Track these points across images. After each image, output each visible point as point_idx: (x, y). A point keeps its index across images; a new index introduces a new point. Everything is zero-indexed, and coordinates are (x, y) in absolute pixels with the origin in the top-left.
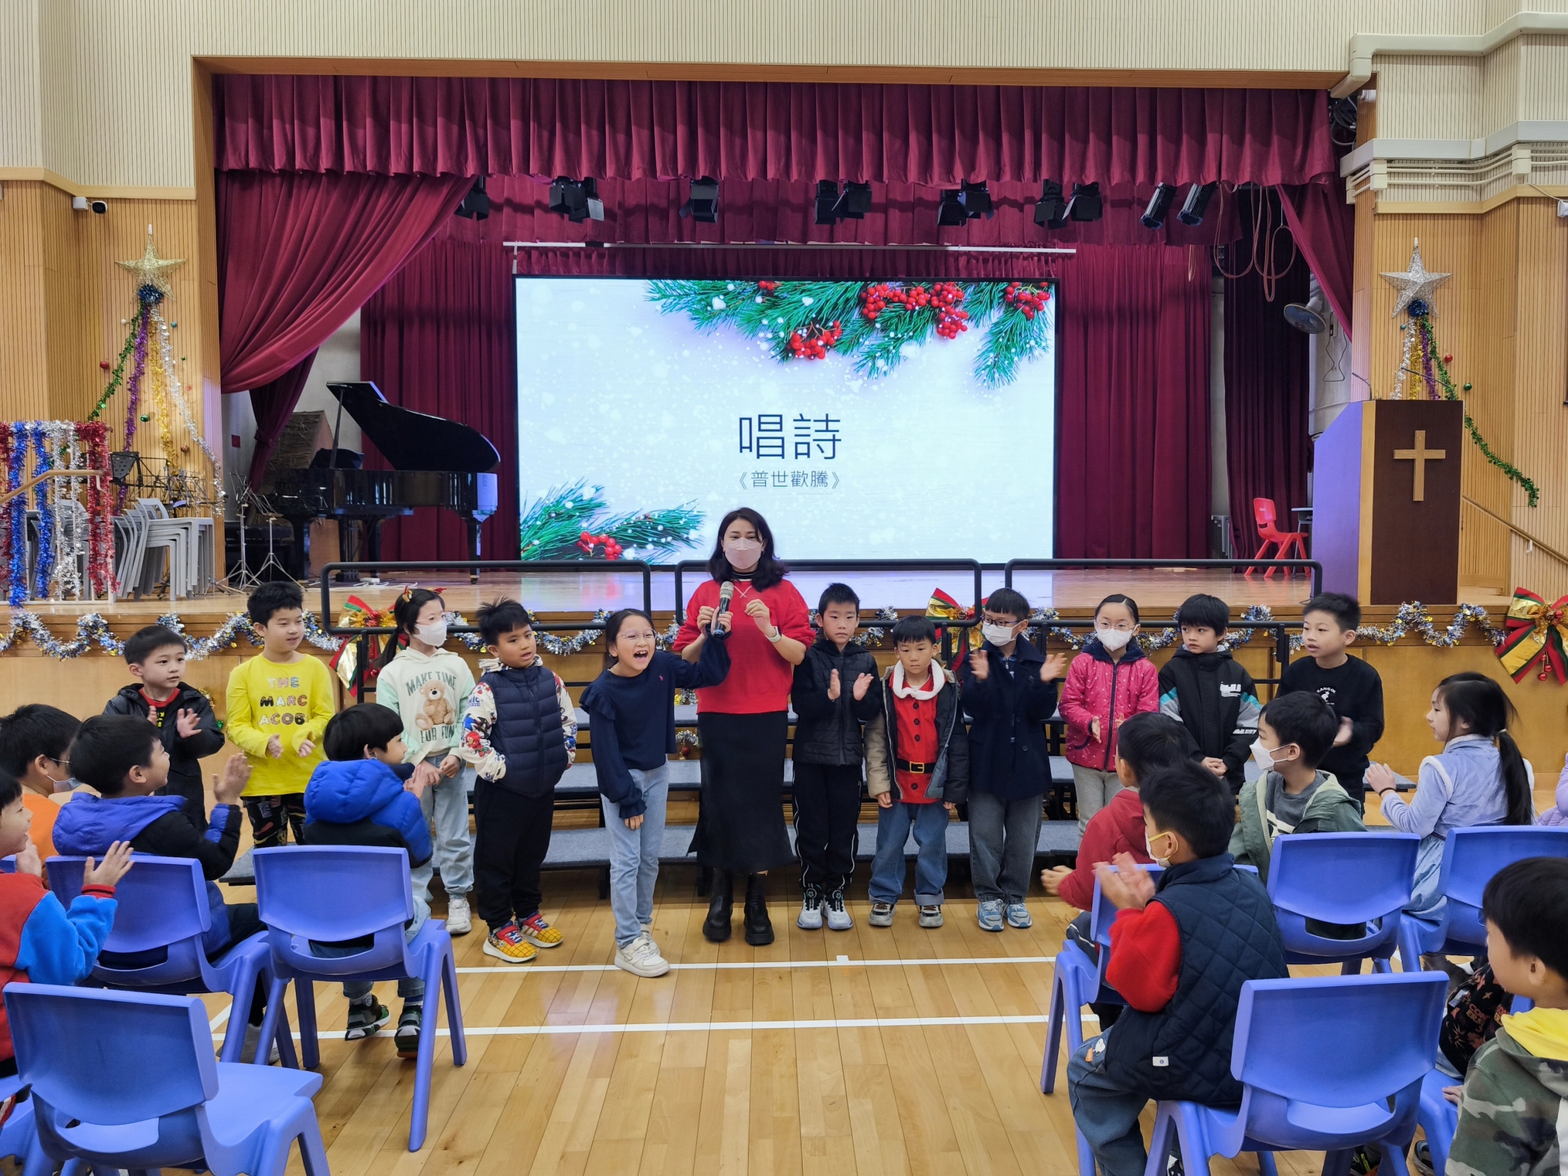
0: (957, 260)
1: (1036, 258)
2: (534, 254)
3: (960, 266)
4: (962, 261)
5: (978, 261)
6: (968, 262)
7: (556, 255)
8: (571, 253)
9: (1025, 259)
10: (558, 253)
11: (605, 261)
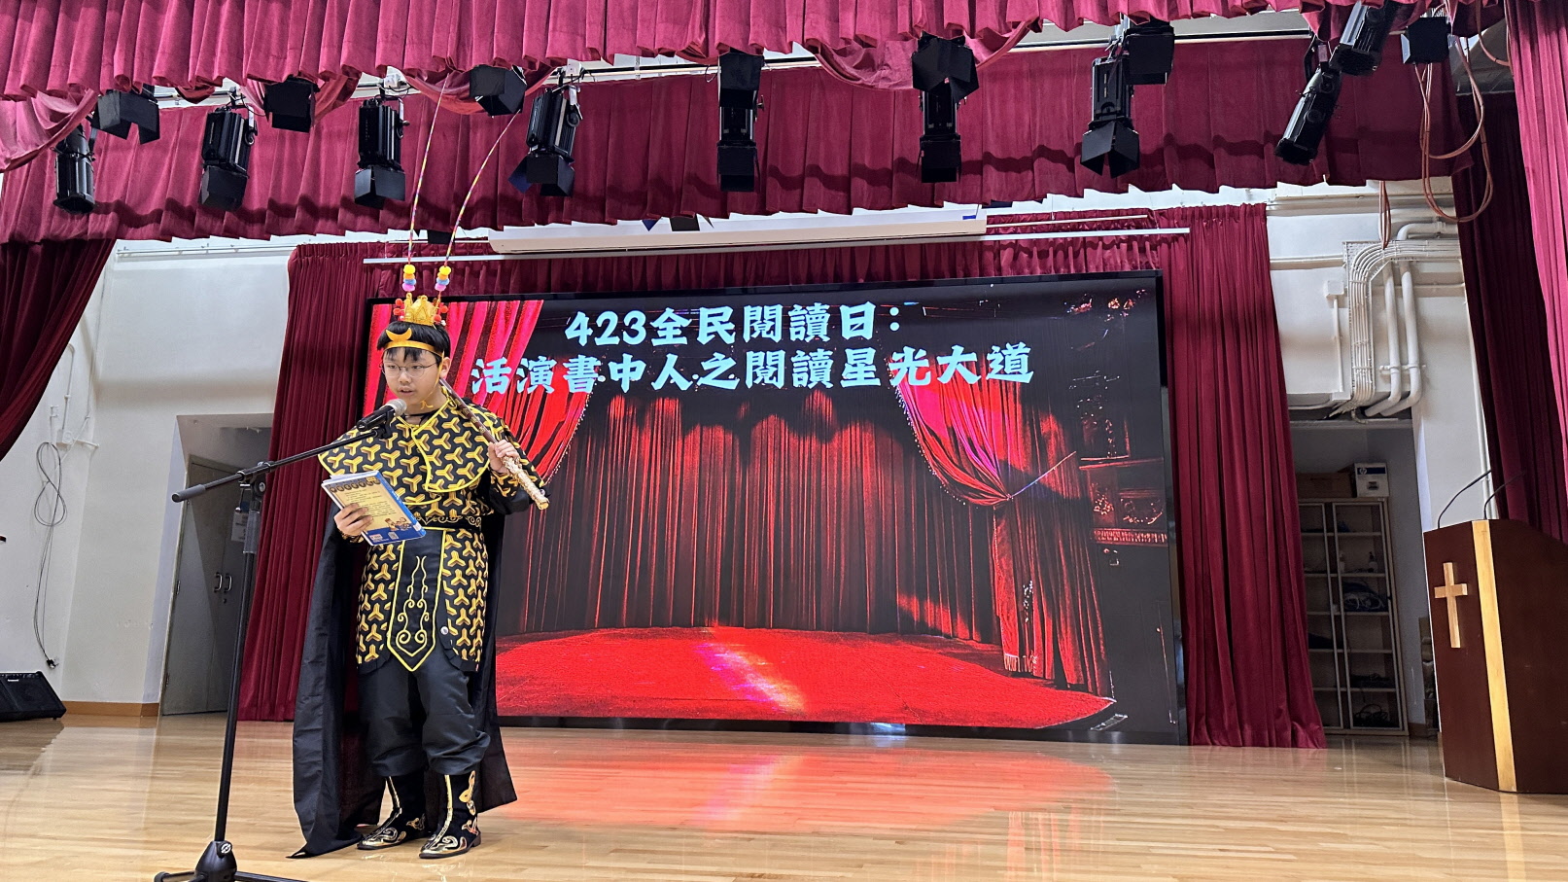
1: (1124, 246)
3: (1002, 263)
4: (1006, 256)
5: (1031, 255)
6: (1016, 257)
9: (1105, 247)
11: (497, 280)
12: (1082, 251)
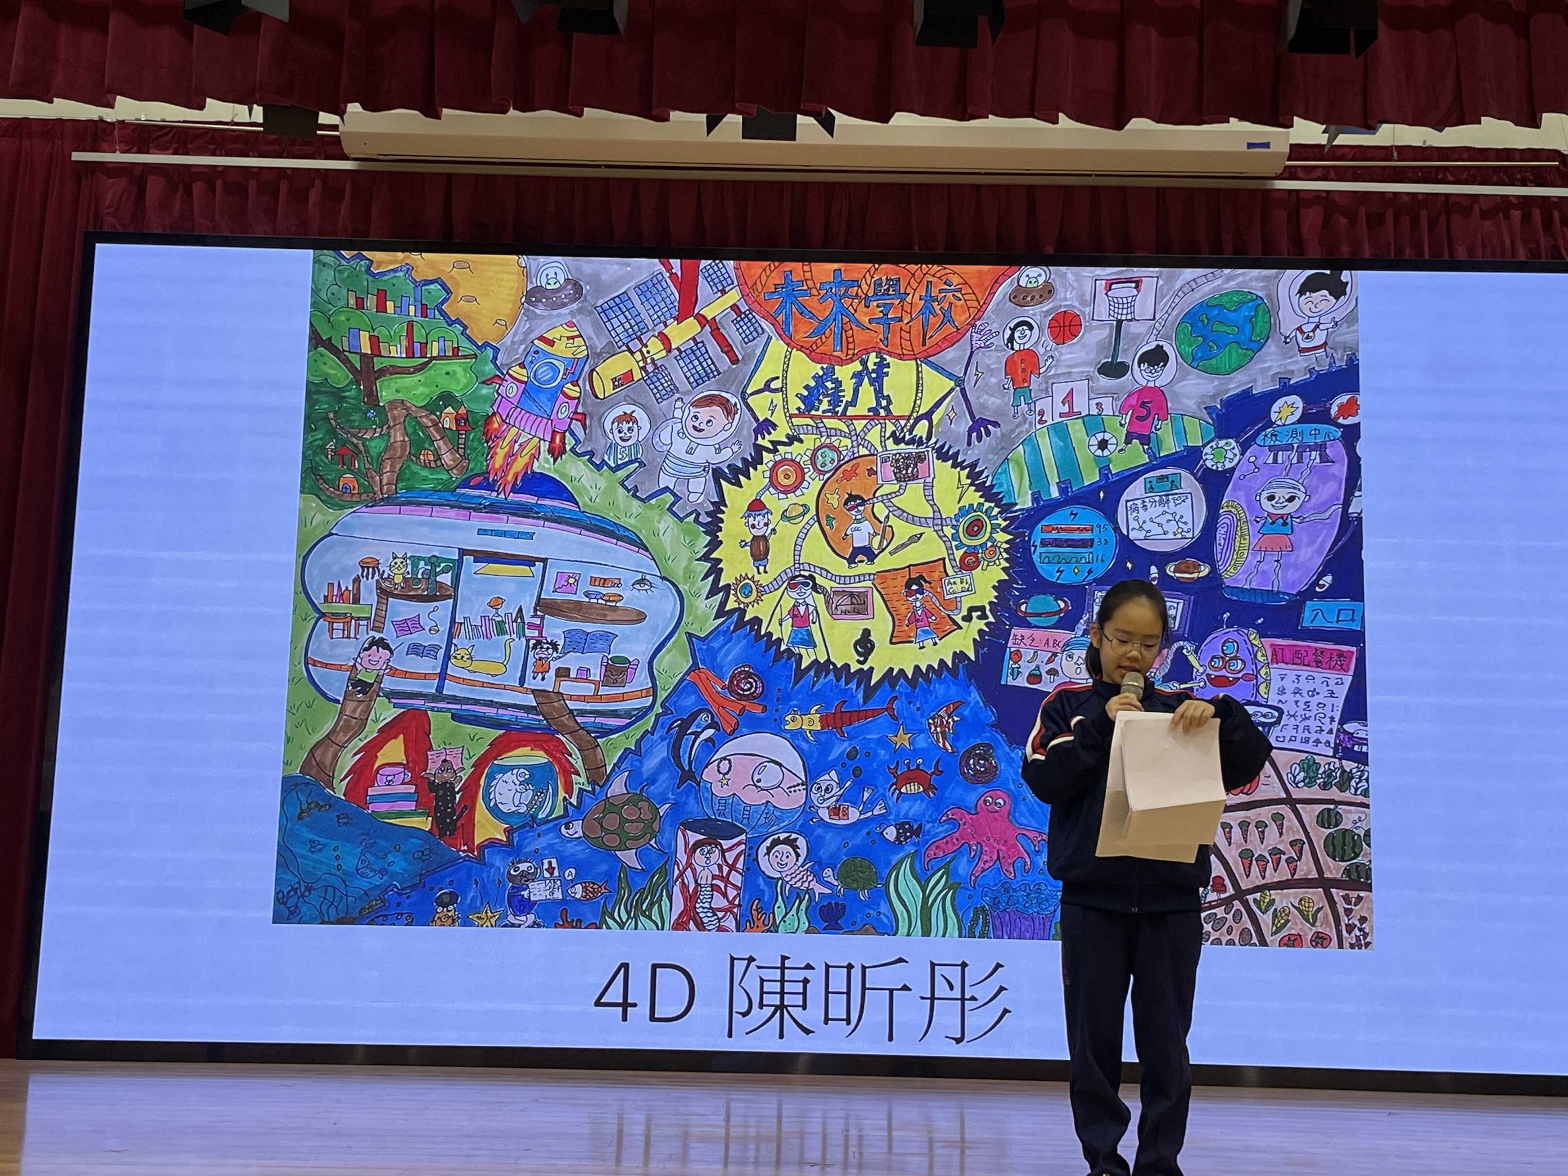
0: (1295, 218)
1: (1516, 214)
2: (155, 187)
3: (1305, 230)
4: (1311, 218)
5: (1353, 220)
6: (1327, 221)
7: (213, 189)
8: (252, 185)
9: (1485, 215)
10: (219, 183)
11: (345, 206)
12: (1443, 219)
